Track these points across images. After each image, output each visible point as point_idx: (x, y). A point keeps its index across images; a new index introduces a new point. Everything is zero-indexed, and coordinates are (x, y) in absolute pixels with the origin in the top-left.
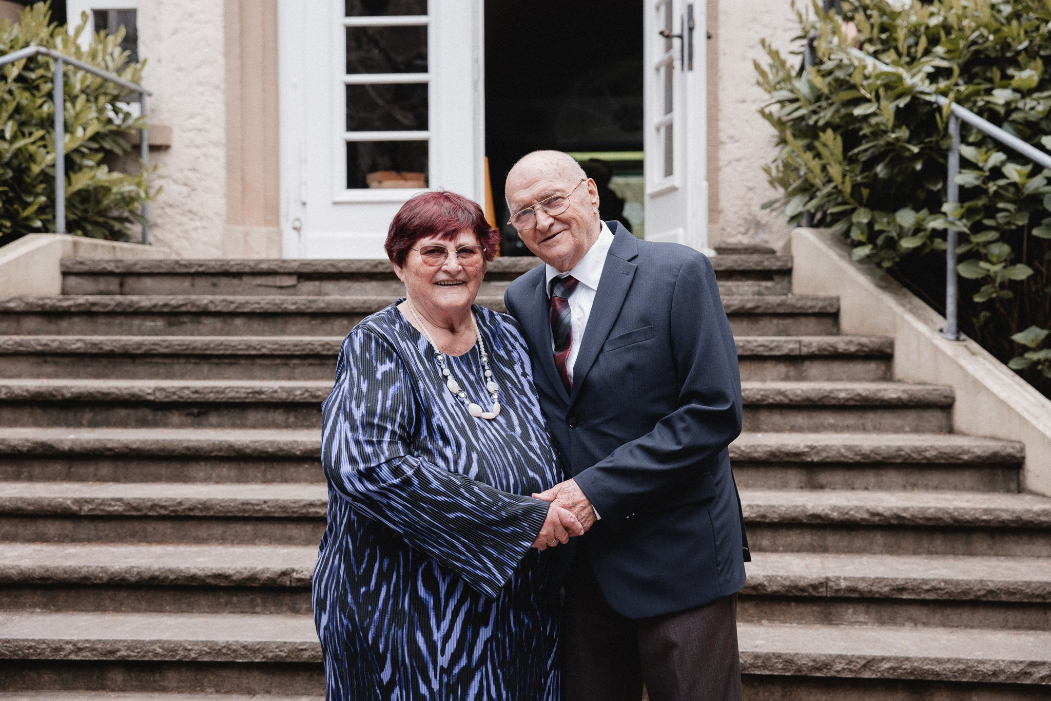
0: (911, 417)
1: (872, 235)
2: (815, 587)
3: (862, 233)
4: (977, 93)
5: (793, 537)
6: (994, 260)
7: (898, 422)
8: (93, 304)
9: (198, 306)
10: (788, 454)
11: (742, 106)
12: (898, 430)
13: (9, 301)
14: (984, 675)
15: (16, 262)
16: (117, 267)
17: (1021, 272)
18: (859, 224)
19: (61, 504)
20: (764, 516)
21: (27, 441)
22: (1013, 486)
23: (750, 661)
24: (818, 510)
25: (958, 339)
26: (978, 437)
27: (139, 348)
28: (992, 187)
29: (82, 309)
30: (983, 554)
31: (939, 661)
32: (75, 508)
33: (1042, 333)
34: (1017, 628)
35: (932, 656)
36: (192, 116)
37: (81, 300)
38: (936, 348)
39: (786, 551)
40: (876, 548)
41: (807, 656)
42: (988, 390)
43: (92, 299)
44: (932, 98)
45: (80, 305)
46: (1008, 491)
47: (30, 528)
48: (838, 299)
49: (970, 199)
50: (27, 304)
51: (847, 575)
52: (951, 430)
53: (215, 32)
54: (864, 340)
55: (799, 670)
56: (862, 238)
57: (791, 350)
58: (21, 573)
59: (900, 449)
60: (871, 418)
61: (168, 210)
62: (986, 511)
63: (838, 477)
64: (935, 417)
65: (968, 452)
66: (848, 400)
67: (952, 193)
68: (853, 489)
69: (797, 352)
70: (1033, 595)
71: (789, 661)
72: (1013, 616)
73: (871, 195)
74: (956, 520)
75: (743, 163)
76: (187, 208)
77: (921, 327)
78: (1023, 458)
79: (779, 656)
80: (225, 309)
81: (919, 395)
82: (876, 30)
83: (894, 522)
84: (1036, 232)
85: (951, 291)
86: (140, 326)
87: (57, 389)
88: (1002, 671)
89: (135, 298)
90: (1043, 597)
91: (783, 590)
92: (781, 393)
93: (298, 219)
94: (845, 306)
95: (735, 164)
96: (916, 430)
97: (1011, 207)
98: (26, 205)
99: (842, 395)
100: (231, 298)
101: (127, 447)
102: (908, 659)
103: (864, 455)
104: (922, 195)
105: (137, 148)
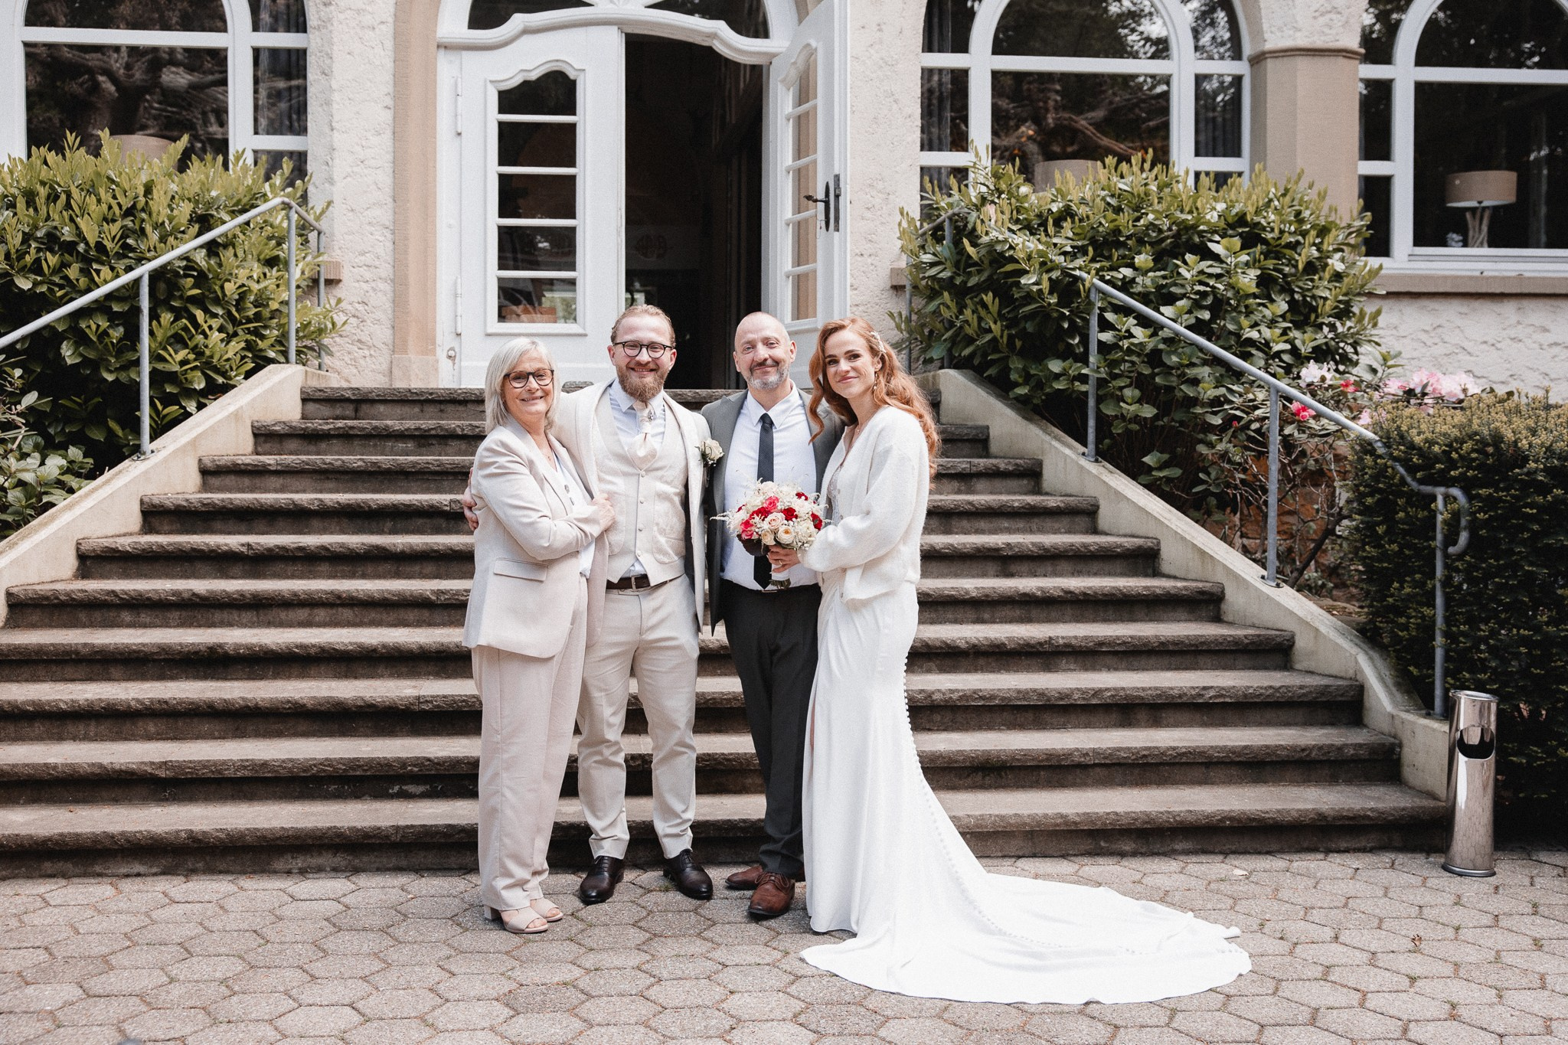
0: (1065, 521)
1: (1027, 378)
2: (1041, 644)
3: (1020, 377)
4: (1102, 269)
5: (1007, 612)
6: (1129, 401)
7: (1056, 526)
8: (352, 428)
9: (447, 430)
10: (990, 549)
11: (859, 259)
12: (1056, 532)
13: (274, 425)
14: (1173, 697)
15: (271, 390)
16: (354, 394)
17: (1148, 412)
18: (1017, 368)
19: (421, 594)
20: (987, 596)
21: (363, 544)
22: (1150, 571)
23: (1015, 695)
24: (1027, 590)
25: (1096, 461)
26: (1118, 536)
27: (414, 467)
28: (1125, 344)
29: (341, 432)
30: (1141, 620)
31: (1144, 689)
32: (434, 598)
33: (1166, 456)
34: (1177, 669)
35: (1139, 686)
36: (363, 253)
37: (340, 424)
38: (1082, 468)
39: (1001, 622)
40: (1067, 618)
41: (1054, 690)
42: (1128, 499)
43: (350, 423)
44: (1077, 273)
45: (339, 428)
46: (1146, 575)
47: (393, 616)
48: (988, 428)
49: (1109, 353)
50: (291, 427)
51: (1064, 635)
52: (1095, 531)
53: (385, 178)
54: (1018, 461)
55: (1049, 700)
56: (1020, 380)
57: (964, 469)
58: (421, 647)
59: (1072, 545)
60: (1035, 523)
61: (338, 339)
62: (1146, 588)
63: (1024, 567)
64: (1082, 521)
65: (1121, 546)
66: (1020, 508)
67: (1093, 347)
68: (1036, 576)
69: (968, 471)
70: (1191, 645)
71: (1041, 694)
72: (1175, 660)
73: (1023, 346)
74: (1125, 595)
75: (861, 308)
76: (356, 338)
77: (1067, 451)
78: (1159, 550)
79: (1035, 691)
80: (470, 433)
81: (1073, 504)
82: (1015, 212)
83: (1081, 597)
84: (1157, 380)
85: (1091, 423)
86: (392, 447)
87: (365, 502)
88: (1185, 694)
89: (389, 422)
90: (1197, 646)
91: (1018, 648)
92: (970, 503)
93: (452, 349)
94: (993, 433)
95: (855, 309)
96: (1069, 532)
97: (1135, 358)
98: (263, 337)
99: (1016, 504)
100: (475, 423)
101: (451, 549)
102: (1123, 689)
103: (1046, 550)
104: (1061, 347)
105: (315, 281)
